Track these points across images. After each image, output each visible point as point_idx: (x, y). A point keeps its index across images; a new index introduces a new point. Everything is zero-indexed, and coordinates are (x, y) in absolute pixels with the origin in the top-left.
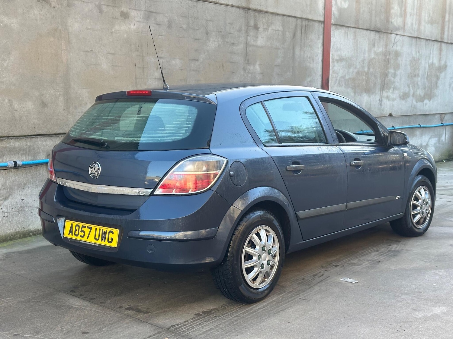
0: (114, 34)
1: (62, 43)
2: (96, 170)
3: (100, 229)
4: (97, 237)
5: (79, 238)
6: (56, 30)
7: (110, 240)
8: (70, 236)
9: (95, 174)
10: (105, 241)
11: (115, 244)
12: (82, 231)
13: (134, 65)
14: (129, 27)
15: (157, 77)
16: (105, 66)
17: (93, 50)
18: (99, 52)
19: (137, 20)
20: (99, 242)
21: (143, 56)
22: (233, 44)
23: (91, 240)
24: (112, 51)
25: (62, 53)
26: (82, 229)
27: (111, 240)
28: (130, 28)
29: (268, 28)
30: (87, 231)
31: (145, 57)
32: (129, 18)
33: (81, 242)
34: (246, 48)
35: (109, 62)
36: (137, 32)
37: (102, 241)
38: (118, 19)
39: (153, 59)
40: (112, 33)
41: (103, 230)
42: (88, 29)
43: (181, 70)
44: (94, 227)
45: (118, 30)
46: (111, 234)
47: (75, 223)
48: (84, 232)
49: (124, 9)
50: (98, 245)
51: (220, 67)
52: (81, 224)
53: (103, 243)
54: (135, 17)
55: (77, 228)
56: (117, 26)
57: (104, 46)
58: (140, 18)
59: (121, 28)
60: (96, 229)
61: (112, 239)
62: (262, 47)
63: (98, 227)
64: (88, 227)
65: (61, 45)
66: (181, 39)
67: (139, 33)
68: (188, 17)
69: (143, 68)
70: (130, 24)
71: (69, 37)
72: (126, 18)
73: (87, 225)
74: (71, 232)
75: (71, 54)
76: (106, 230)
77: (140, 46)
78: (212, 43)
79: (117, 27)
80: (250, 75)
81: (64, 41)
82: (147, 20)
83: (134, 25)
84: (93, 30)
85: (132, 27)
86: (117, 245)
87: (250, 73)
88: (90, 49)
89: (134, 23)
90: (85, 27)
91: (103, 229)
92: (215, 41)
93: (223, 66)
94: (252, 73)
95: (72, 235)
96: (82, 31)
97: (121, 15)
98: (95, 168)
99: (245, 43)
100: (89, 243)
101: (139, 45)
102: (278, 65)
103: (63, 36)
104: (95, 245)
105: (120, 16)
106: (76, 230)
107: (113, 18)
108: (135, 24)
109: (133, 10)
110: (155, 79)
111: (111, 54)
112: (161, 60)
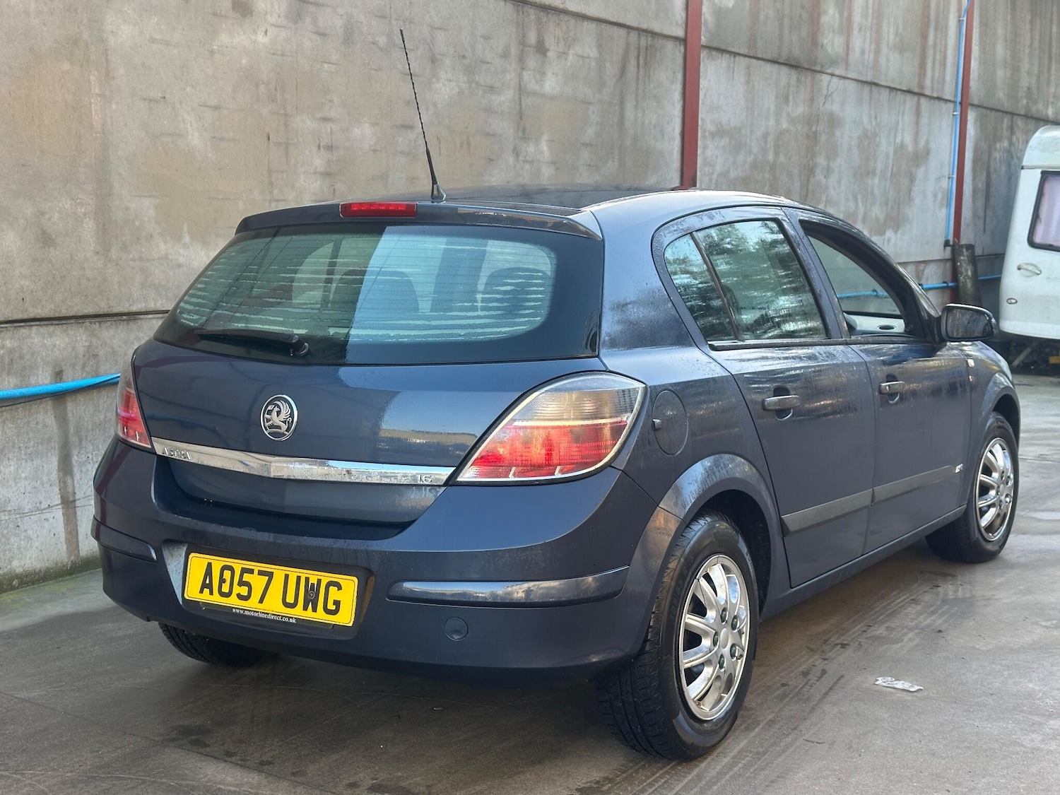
0: (217, 56)
1: (92, 78)
2: (283, 416)
3: (299, 578)
4: (290, 599)
5: (233, 601)
6: (75, 42)
7: (331, 607)
8: (205, 597)
9: (279, 427)
10: (315, 610)
11: (346, 617)
12: (242, 583)
13: (266, 139)
14: (253, 38)
15: (318, 170)
16: (196, 139)
17: (167, 96)
18: (181, 103)
19: (271, 22)
20: (299, 612)
21: (286, 115)
22: (491, 89)
23: (273, 606)
24: (213, 101)
25: (91, 104)
26: (241, 576)
27: (333, 608)
28: (254, 42)
29: (566, 51)
30: (258, 582)
31: (291, 116)
32: (252, 15)
33: (242, 612)
34: (520, 98)
35: (206, 130)
36: (272, 52)
37: (305, 608)
38: (226, 17)
39: (308, 122)
40: (212, 53)
41: (307, 579)
42: (153, 41)
43: (375, 151)
44: (279, 572)
45: (227, 47)
46: (333, 589)
47: (218, 563)
48: (248, 585)
50: (294, 621)
51: (462, 145)
52: (238, 565)
53: (309, 615)
54: (266, 14)
55: (227, 574)
56: (223, 35)
57: (192, 87)
58: (279, 16)
59: (235, 40)
60: (287, 577)
61: (337, 603)
62: (553, 98)
63: (294, 573)
64: (261, 573)
65: (89, 82)
66: (373, 72)
67: (277, 55)
68: (391, 17)
69: (287, 144)
70: (255, 32)
71: (107, 60)
72: (244, 16)
73: (257, 566)
74: (206, 585)
75: (114, 107)
76: (319, 581)
77: (278, 88)
78: (445, 85)
79: (224, 38)
80: (527, 167)
81: (97, 70)
82: (295, 22)
83: (263, 33)
84: (167, 44)
85: (261, 38)
86: (353, 620)
87: (528, 161)
88: (160, 95)
89: (264, 29)
90: (148, 36)
91: (307, 576)
92: (450, 81)
93: (469, 144)
94: (531, 162)
95: (211, 593)
96: (140, 47)
97: (233, 8)
98: (279, 413)
99: (518, 87)
100: (265, 616)
101: (276, 87)
102: (588, 142)
103: (93, 57)
104: (287, 620)
105: (231, 10)
106: (222, 581)
107: (215, 14)
108: (266, 33)
110: (315, 173)
111: (210, 107)
112: (329, 126)
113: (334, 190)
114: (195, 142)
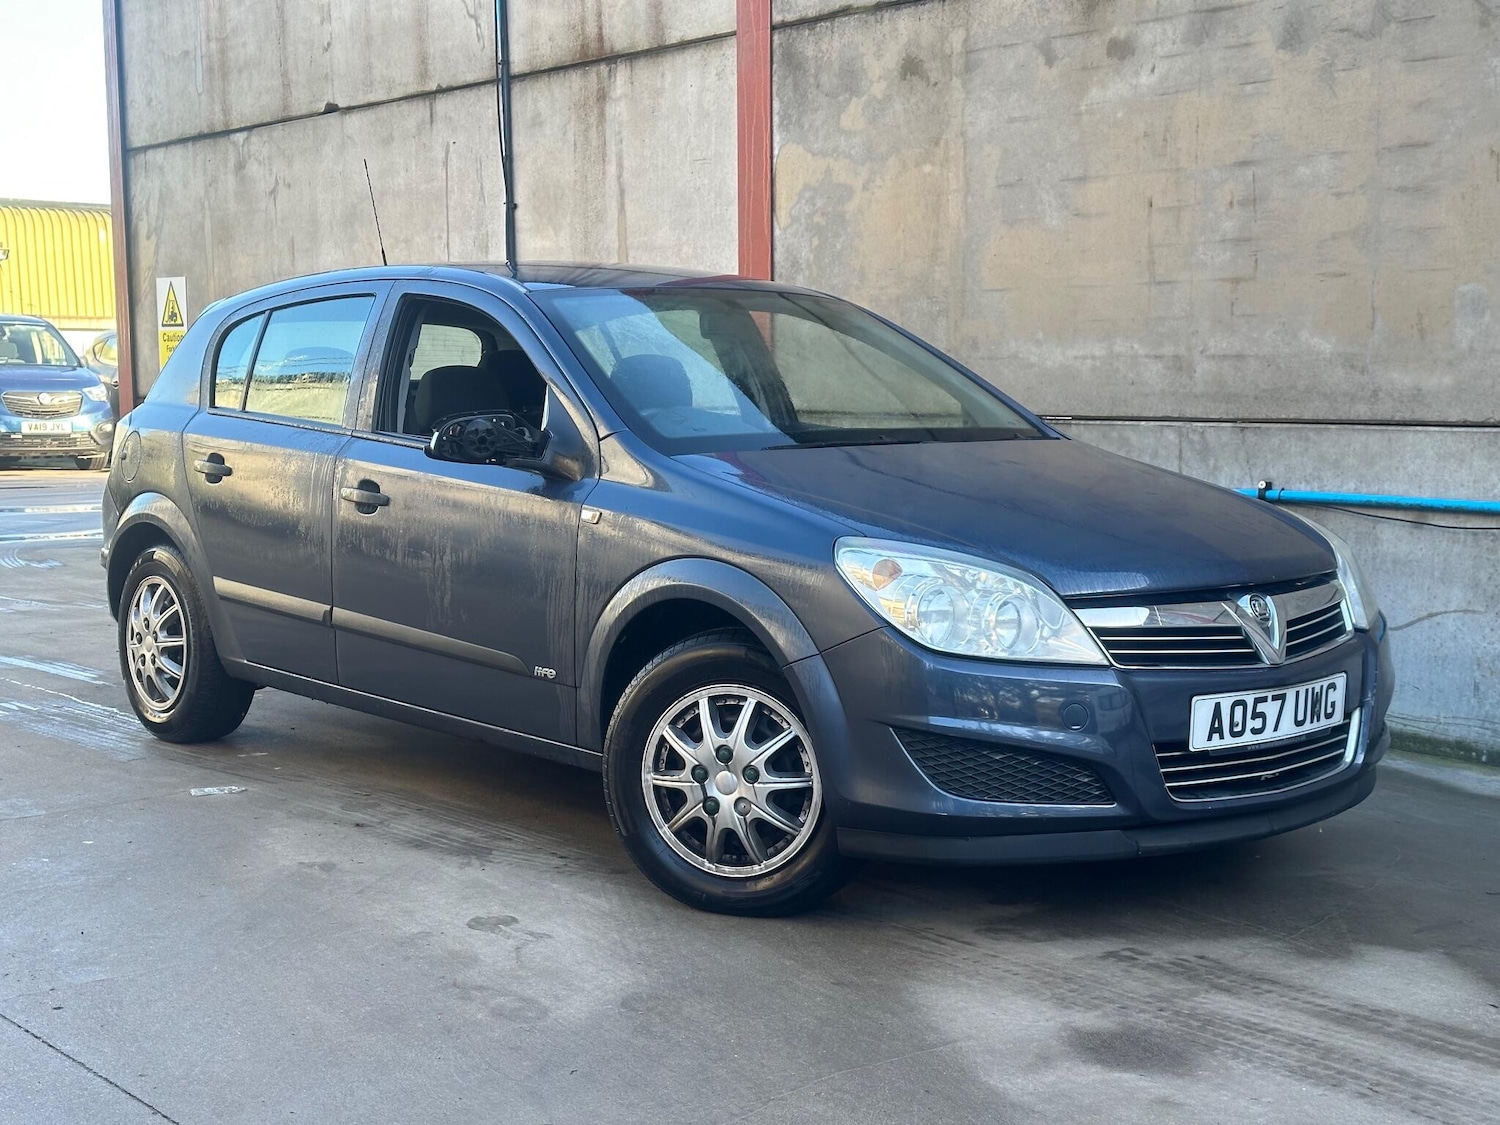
0: (1086, 119)
13: (1147, 205)
14: (1134, 82)
15: (1229, 236)
18: (1039, 183)
19: (1162, 53)
21: (1178, 169)
28: (1136, 86)
31: (1186, 169)
32: (1133, 54)
36: (1161, 92)
38: (1098, 67)
39: (1214, 173)
40: (1080, 116)
42: (1012, 121)
45: (1098, 103)
49: (1119, 31)
54: (1155, 46)
56: (1094, 90)
58: (1174, 43)
59: (1108, 92)
67: (1168, 94)
69: (1179, 208)
70: (1137, 74)
72: (1123, 58)
77: (1168, 136)
79: (1095, 93)
82: (1198, 42)
83: (1149, 72)
85: (1146, 79)
89: (1150, 66)
90: (1006, 117)
96: (998, 131)
97: (1109, 54)
101: (1165, 136)
105: (1106, 57)
107: (1084, 68)
108: (1153, 70)
109: (1151, 24)
110: (1223, 241)
112: (1249, 172)
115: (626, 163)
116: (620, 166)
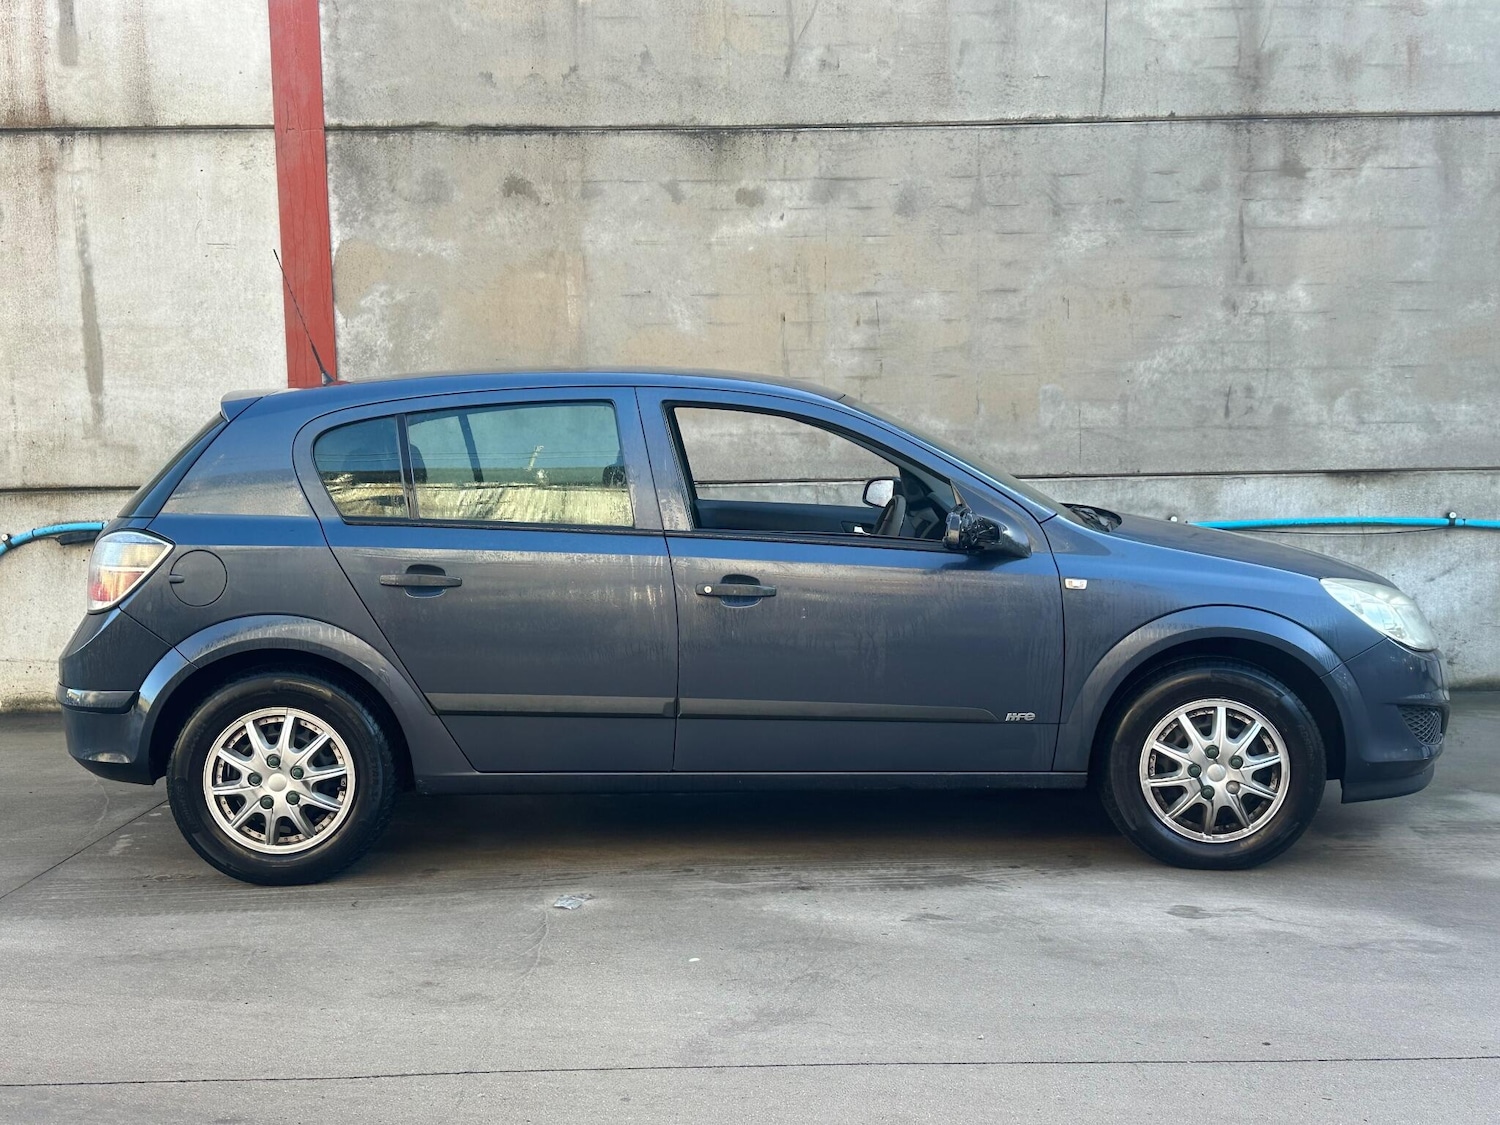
0: (716, 249)
1: (568, 283)
6: (551, 255)
13: (780, 320)
14: (764, 225)
15: (856, 346)
16: (686, 326)
17: (653, 291)
18: (669, 295)
19: (790, 206)
21: (808, 294)
22: (1177, 232)
24: (710, 289)
25: (566, 304)
28: (766, 228)
29: (1355, 166)
31: (816, 295)
32: (762, 202)
34: (1242, 237)
35: (699, 317)
36: (790, 235)
38: (728, 209)
39: (842, 299)
40: (709, 246)
42: (637, 243)
43: (949, 321)
45: (729, 238)
49: (748, 183)
51: (1112, 304)
54: (783, 199)
56: (724, 227)
57: (684, 279)
58: (801, 199)
59: (739, 231)
62: (1321, 229)
65: (565, 286)
66: (949, 237)
67: (797, 237)
68: (979, 175)
69: (810, 324)
70: (767, 219)
71: (584, 266)
72: (751, 205)
75: (591, 305)
77: (798, 268)
78: (1080, 238)
79: (725, 230)
80: (1258, 320)
81: (574, 275)
82: (825, 202)
83: (778, 218)
84: (653, 243)
85: (775, 223)
87: (1258, 314)
88: (644, 290)
89: (780, 214)
90: (631, 240)
92: (1090, 231)
93: (1126, 301)
94: (1268, 314)
96: (622, 250)
97: (738, 200)
99: (1237, 222)
101: (795, 268)
102: (1414, 279)
103: (569, 265)
105: (735, 203)
107: (713, 209)
108: (782, 218)
109: (779, 183)
110: (852, 349)
111: (706, 295)
112: (873, 300)
113: (881, 365)
114: (687, 328)
115: (93, 238)
116: (83, 239)
